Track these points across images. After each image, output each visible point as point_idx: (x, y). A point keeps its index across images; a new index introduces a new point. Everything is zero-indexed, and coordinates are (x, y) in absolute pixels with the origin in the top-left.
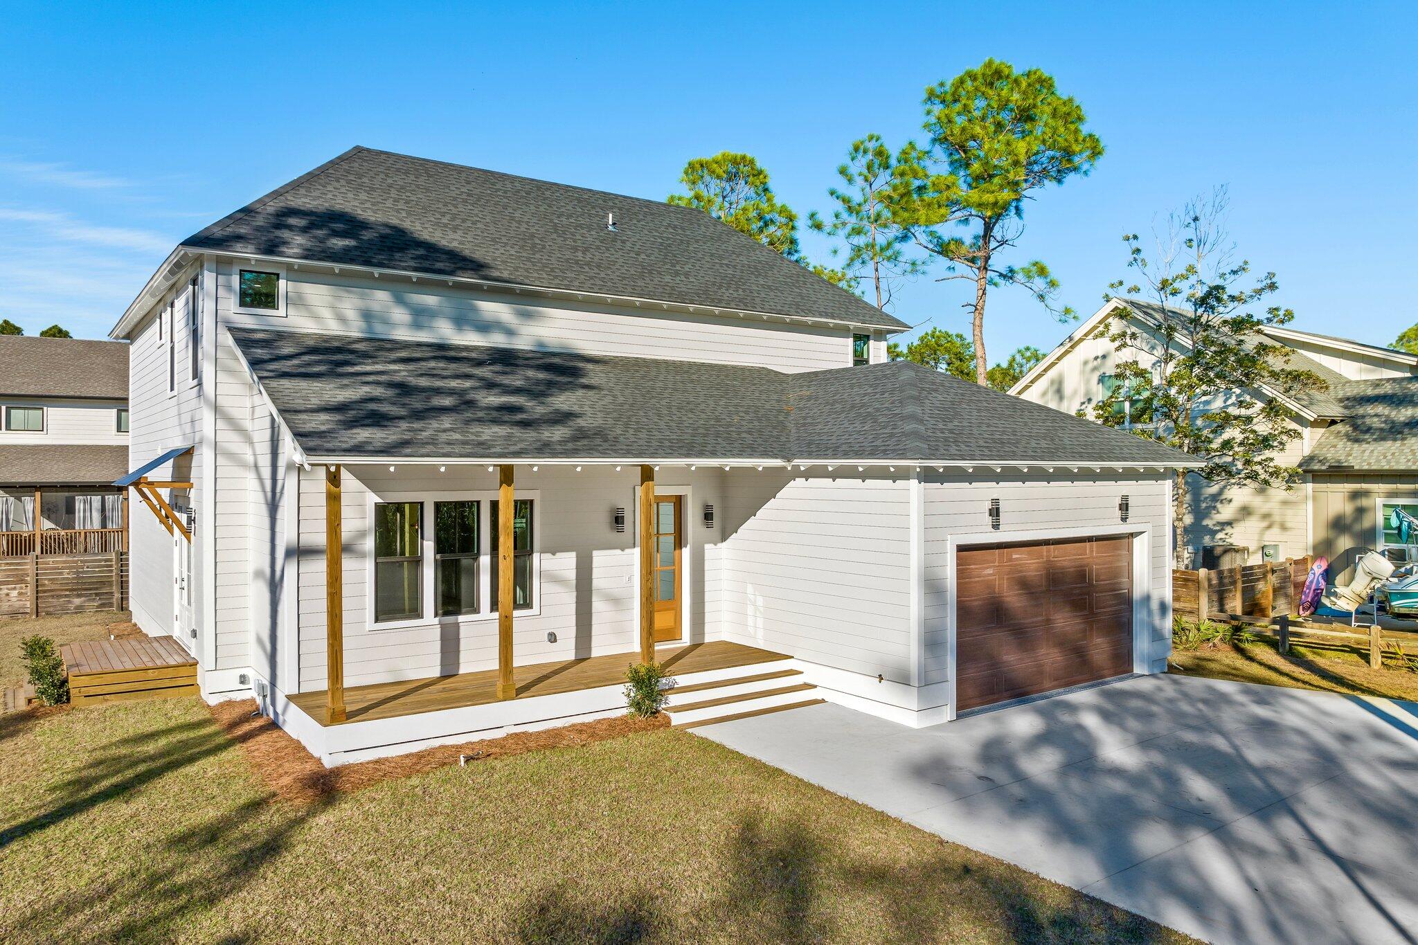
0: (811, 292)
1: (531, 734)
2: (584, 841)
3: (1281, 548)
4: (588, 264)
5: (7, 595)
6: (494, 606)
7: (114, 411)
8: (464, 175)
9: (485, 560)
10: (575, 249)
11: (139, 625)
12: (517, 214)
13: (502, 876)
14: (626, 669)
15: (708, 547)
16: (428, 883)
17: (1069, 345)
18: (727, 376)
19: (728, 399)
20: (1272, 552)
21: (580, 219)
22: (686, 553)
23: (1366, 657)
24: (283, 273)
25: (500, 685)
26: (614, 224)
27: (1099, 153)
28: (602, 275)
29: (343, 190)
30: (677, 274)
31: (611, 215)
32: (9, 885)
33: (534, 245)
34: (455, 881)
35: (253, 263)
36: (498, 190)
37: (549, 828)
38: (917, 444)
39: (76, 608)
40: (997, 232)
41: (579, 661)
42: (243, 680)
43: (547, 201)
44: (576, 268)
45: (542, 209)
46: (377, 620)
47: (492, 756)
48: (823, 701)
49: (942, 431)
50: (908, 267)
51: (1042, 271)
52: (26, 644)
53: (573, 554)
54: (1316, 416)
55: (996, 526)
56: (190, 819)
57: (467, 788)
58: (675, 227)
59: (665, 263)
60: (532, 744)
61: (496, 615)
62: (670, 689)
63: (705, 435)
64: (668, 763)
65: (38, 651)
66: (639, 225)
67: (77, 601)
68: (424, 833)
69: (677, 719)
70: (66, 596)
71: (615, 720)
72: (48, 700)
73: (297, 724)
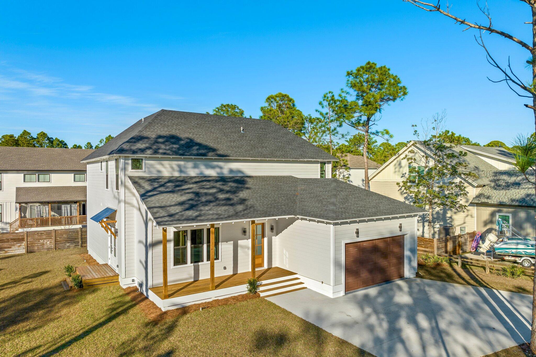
0: (307, 149)
1: (220, 300)
2: (236, 334)
3: (466, 228)
4: (235, 147)
5: (46, 243)
6: (208, 259)
7: (73, 175)
8: (195, 116)
9: (205, 246)
10: (231, 141)
11: (92, 255)
12: (213, 130)
13: (215, 344)
14: (247, 280)
15: (273, 237)
16: (195, 346)
17: (398, 155)
18: (279, 181)
19: (278, 191)
20: (463, 229)
21: (232, 129)
22: (266, 240)
23: (484, 268)
24: (144, 159)
25: (210, 286)
26: (243, 130)
27: (406, 94)
28: (239, 151)
29: (160, 128)
30: (263, 147)
31: (242, 128)
32: (87, 346)
33: (218, 142)
34: (202, 346)
35: (135, 157)
36: (206, 121)
37: (226, 330)
38: (332, 215)
39: (68, 247)
40: (372, 118)
41: (234, 275)
42: (133, 281)
43: (222, 124)
44: (231, 149)
45: (220, 127)
46: (174, 265)
47: (209, 307)
48: (306, 288)
49: (341, 208)
50: (341, 136)
51: (387, 133)
52: (66, 268)
53: (232, 242)
54: (477, 185)
55: (358, 237)
56: (128, 327)
57: (203, 318)
58: (262, 129)
59: (259, 144)
60: (220, 303)
61: (209, 262)
62: (260, 285)
63: (271, 208)
64: (259, 310)
65: (70, 270)
66: (251, 129)
67: (68, 244)
68: (193, 332)
69: (262, 295)
70: (64, 243)
71: (244, 295)
72: (77, 287)
73: (152, 296)
